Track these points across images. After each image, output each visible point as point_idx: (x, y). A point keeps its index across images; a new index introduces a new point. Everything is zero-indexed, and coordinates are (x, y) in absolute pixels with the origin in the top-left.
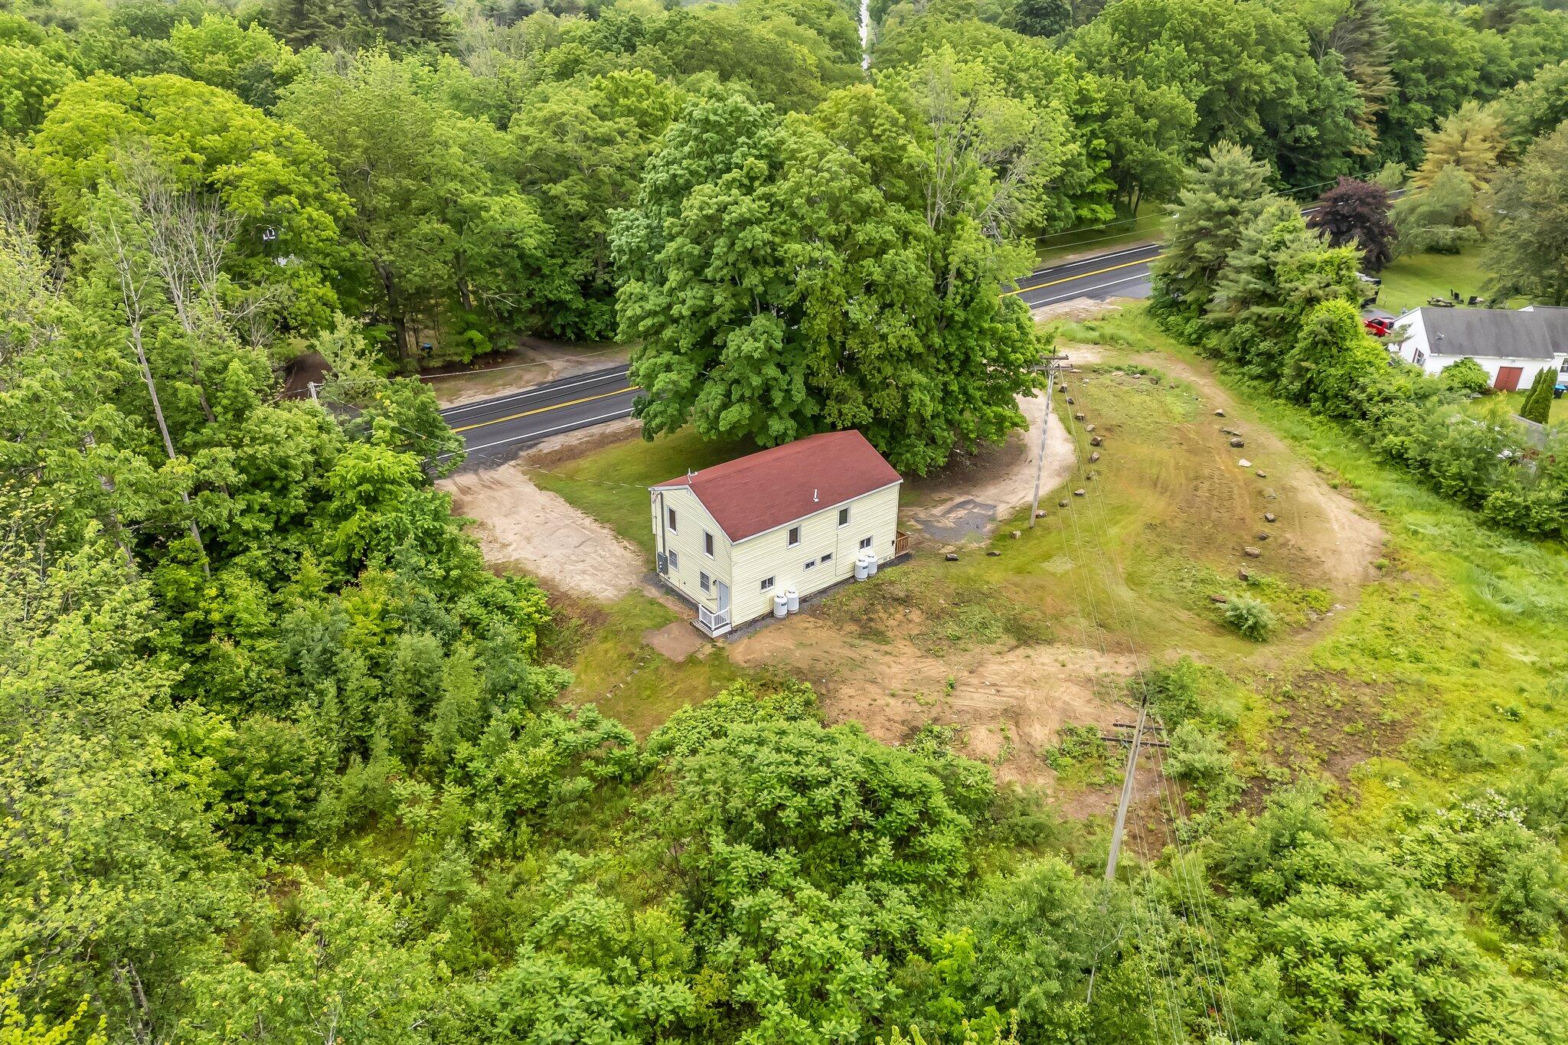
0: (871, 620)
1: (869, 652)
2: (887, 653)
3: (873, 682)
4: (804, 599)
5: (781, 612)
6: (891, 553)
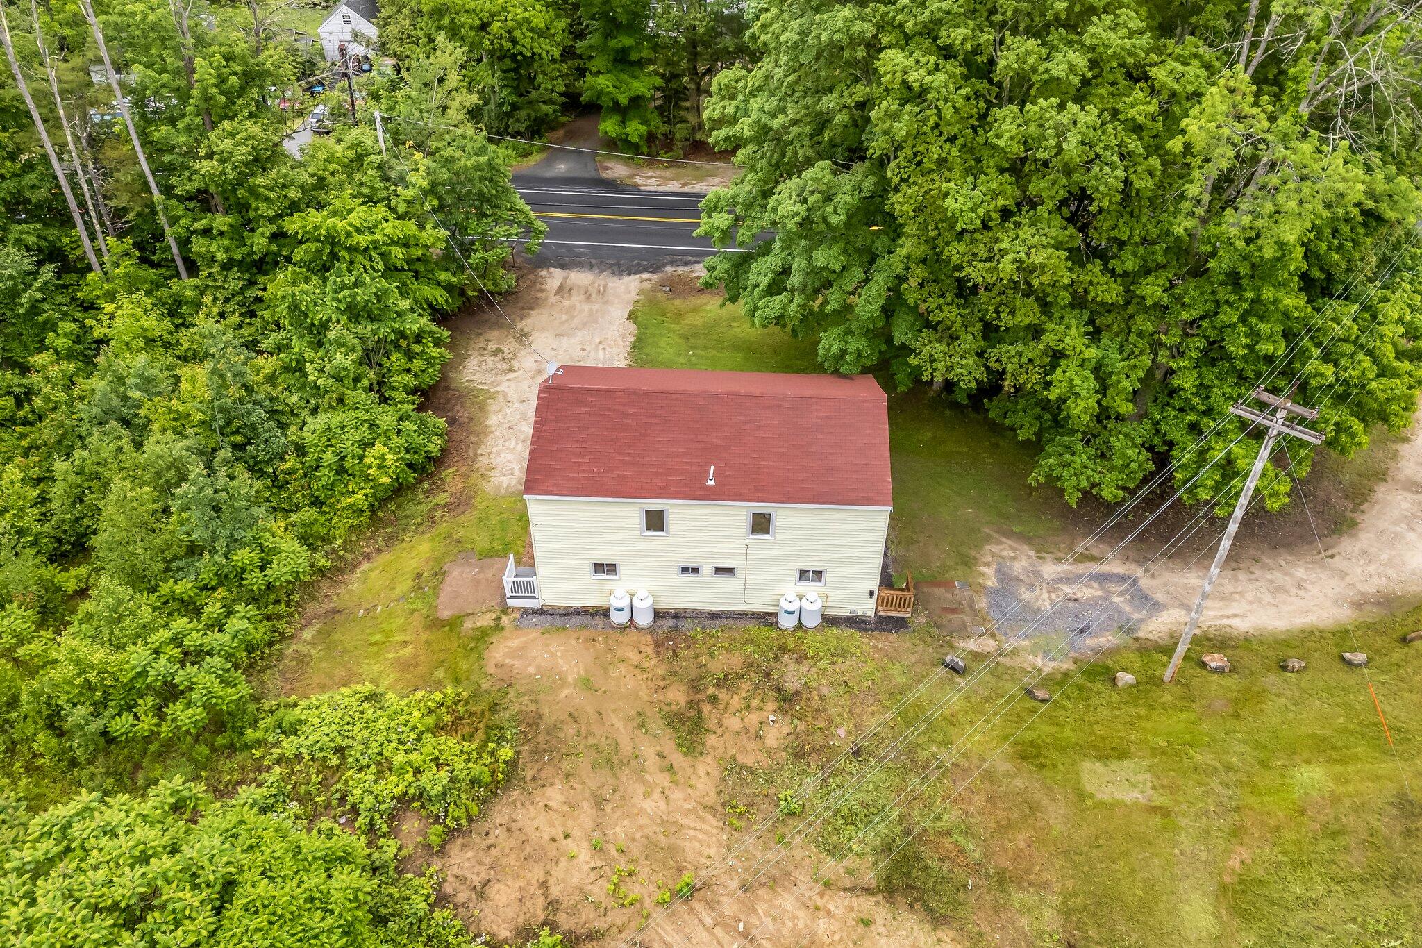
0: (713, 700)
1: (649, 751)
2: (670, 769)
3: (600, 804)
4: (677, 615)
5: (619, 619)
6: (867, 608)
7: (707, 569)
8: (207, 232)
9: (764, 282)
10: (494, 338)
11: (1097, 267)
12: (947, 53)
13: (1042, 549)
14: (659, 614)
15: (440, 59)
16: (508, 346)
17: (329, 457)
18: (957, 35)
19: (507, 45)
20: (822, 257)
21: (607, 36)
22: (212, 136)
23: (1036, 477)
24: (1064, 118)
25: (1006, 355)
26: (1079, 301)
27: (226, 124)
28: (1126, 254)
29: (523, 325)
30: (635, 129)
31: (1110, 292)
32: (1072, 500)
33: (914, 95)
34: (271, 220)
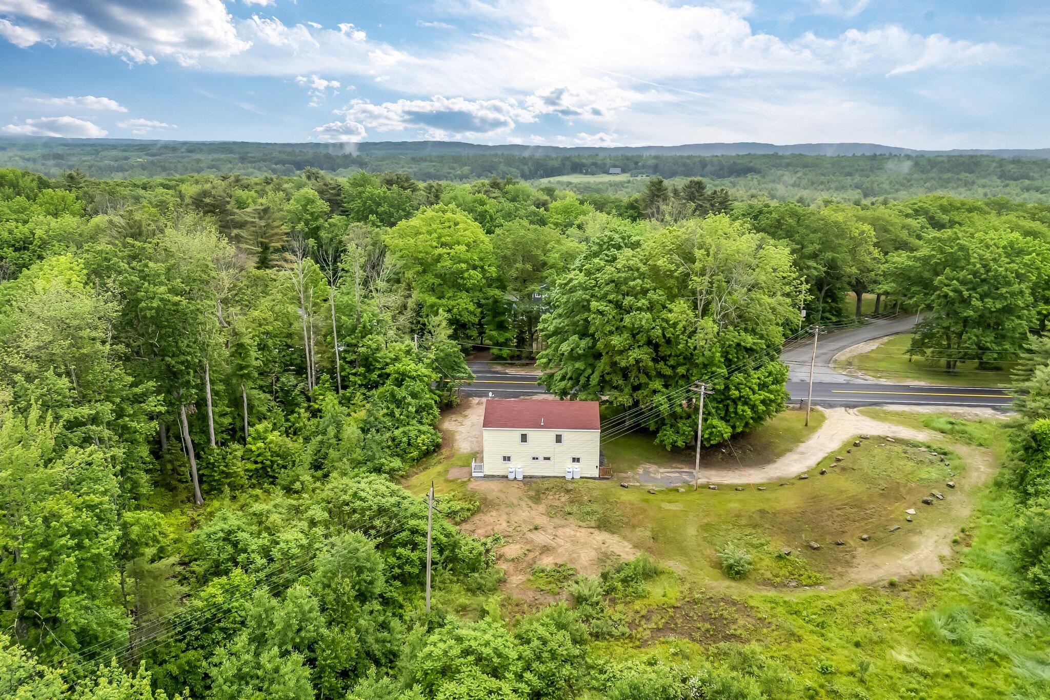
1: (523, 504)
2: (530, 507)
4: (531, 477)
5: (511, 476)
6: (596, 473)
7: (541, 458)
8: (355, 374)
9: (559, 378)
10: (454, 417)
11: (662, 363)
12: (610, 302)
13: (660, 465)
14: (524, 477)
15: (439, 318)
16: (460, 419)
17: (405, 439)
18: (611, 297)
19: (458, 317)
20: (577, 365)
21: (494, 317)
22: (365, 340)
23: (657, 441)
24: (641, 316)
25: (639, 395)
26: (660, 375)
27: (370, 336)
28: (671, 359)
29: (466, 413)
30: (505, 352)
31: (668, 372)
32: (669, 448)
33: (601, 313)
34: (379, 369)
